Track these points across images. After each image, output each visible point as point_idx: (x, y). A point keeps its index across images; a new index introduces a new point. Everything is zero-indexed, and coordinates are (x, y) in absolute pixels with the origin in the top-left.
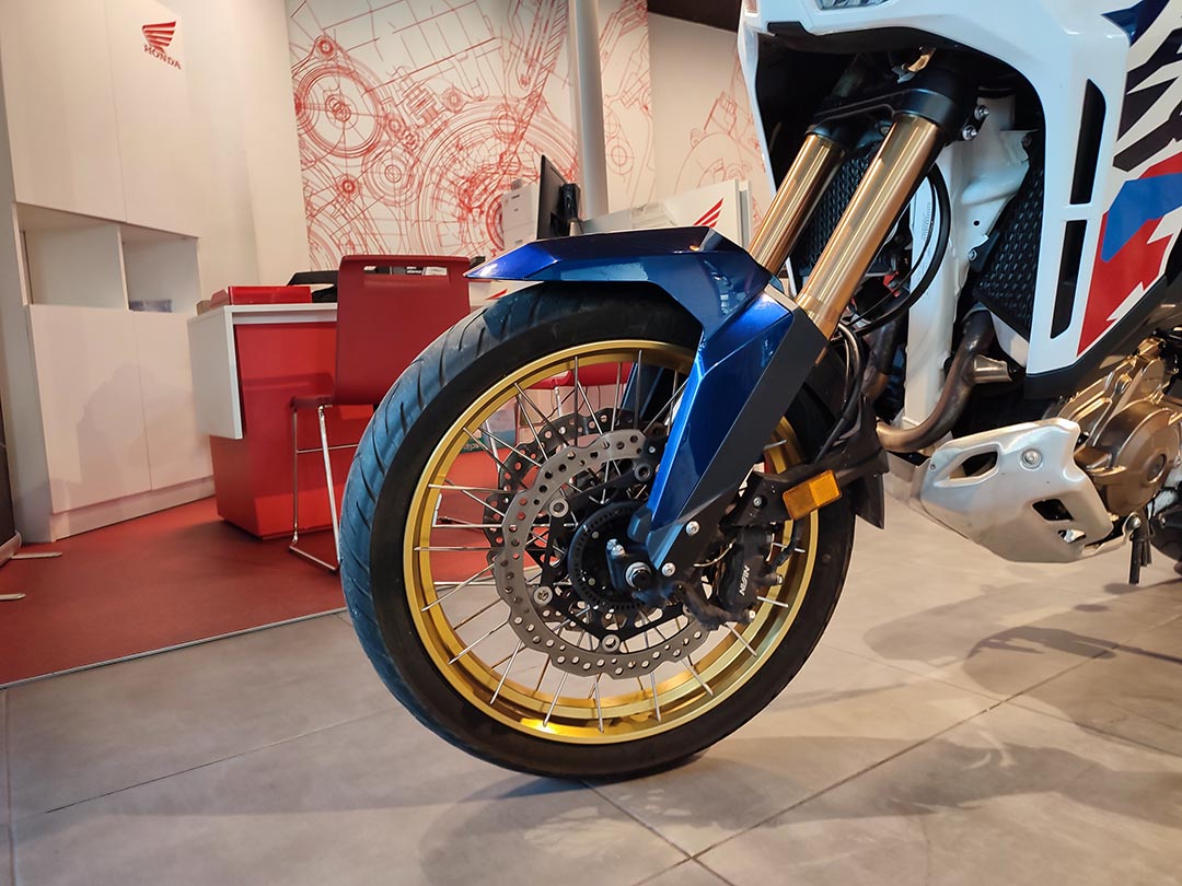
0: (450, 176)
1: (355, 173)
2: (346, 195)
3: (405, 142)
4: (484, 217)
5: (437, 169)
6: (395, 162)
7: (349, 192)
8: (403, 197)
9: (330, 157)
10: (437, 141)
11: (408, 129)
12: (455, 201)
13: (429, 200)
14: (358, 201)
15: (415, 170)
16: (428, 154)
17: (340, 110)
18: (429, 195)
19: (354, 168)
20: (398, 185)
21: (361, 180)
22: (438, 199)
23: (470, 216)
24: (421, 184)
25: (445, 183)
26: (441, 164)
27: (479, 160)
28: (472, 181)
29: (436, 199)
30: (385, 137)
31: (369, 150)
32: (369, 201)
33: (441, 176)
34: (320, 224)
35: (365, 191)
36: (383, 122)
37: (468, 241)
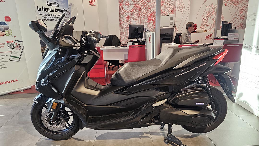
0: (147, 14)
1: (130, 15)
2: (128, 19)
3: (139, 9)
4: (153, 21)
5: (144, 13)
6: (137, 13)
7: (128, 18)
8: (138, 19)
9: (126, 13)
10: (145, 8)
11: (140, 6)
12: (147, 19)
13: (142, 19)
14: (130, 20)
15: (140, 13)
16: (143, 10)
17: (128, 4)
19: (129, 14)
20: (137, 16)
21: (130, 16)
23: (150, 21)
24: (141, 16)
25: (146, 15)
26: (145, 12)
27: (153, 10)
28: (151, 15)
29: (144, 18)
30: (135, 8)
31: (132, 11)
32: (132, 20)
33: (145, 14)
34: (123, 24)
35: (131, 18)
36: (135, 5)
37: (149, 26)
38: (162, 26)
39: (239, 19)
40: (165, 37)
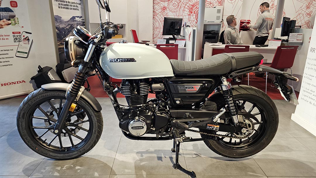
4: (195, 14)
6: (175, 2)
7: (164, 10)
9: (161, 2)
12: (188, 11)
14: (166, 12)
15: (179, 4)
18: (182, 9)
19: (166, 4)
20: (175, 8)
22: (184, 10)
23: (192, 14)
24: (181, 7)
26: (186, 2)
28: (193, 6)
31: (169, 0)
33: (186, 5)
34: (158, 17)
35: (168, 9)
37: (190, 20)
38: (206, 21)
39: (305, 16)
40: (209, 35)
